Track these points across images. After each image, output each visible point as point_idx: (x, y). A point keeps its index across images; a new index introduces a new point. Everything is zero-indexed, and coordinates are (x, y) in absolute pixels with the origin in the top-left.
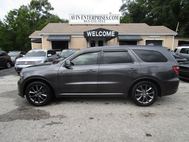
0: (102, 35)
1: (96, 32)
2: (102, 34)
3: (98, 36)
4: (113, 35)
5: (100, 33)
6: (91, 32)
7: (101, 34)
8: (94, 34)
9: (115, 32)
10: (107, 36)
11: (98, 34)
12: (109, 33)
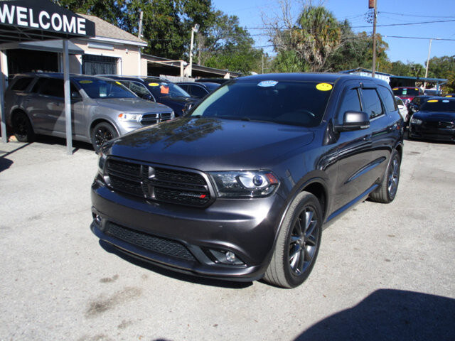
0: (48, 25)
1: (28, 11)
2: (49, 21)
3: (36, 26)
4: (82, 29)
5: (44, 17)
6: (13, 7)
7: (45, 20)
8: (25, 17)
9: (87, 20)
10: (65, 30)
11: (36, 21)
12: (70, 21)
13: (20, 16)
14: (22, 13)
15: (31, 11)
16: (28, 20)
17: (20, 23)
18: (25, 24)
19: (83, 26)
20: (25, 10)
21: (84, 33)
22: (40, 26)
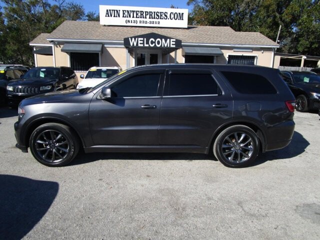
0: (154, 44)
1: (144, 39)
2: (155, 42)
4: (173, 44)
5: (152, 41)
6: (137, 39)
9: (176, 40)
10: (163, 46)
11: (147, 43)
12: (166, 41)
13: (139, 42)
14: (140, 40)
15: (145, 39)
16: (143, 43)
17: (139, 45)
18: (142, 45)
19: (174, 43)
20: (142, 39)
21: (174, 46)
22: (149, 45)
